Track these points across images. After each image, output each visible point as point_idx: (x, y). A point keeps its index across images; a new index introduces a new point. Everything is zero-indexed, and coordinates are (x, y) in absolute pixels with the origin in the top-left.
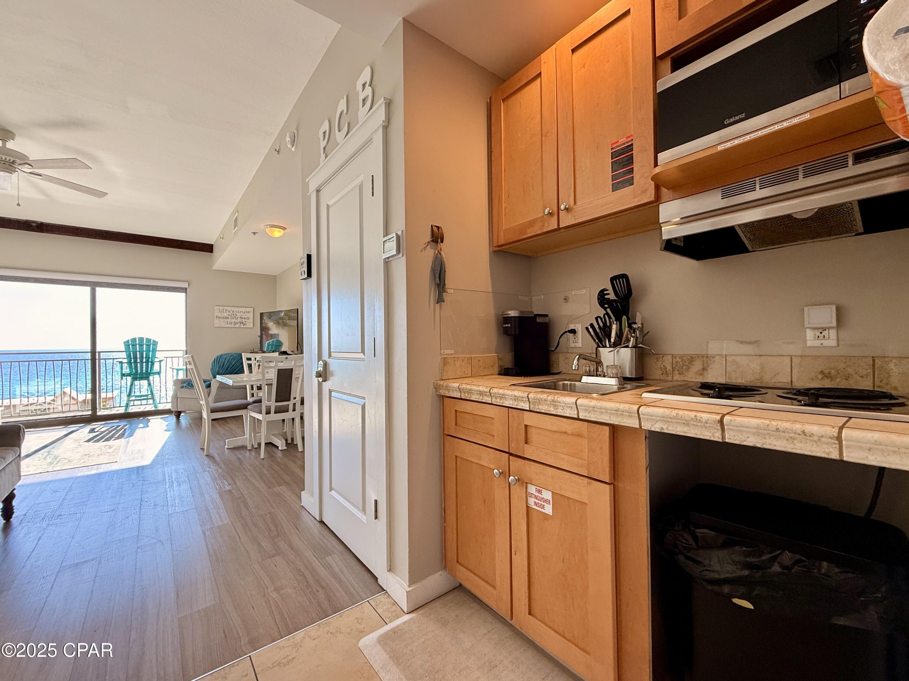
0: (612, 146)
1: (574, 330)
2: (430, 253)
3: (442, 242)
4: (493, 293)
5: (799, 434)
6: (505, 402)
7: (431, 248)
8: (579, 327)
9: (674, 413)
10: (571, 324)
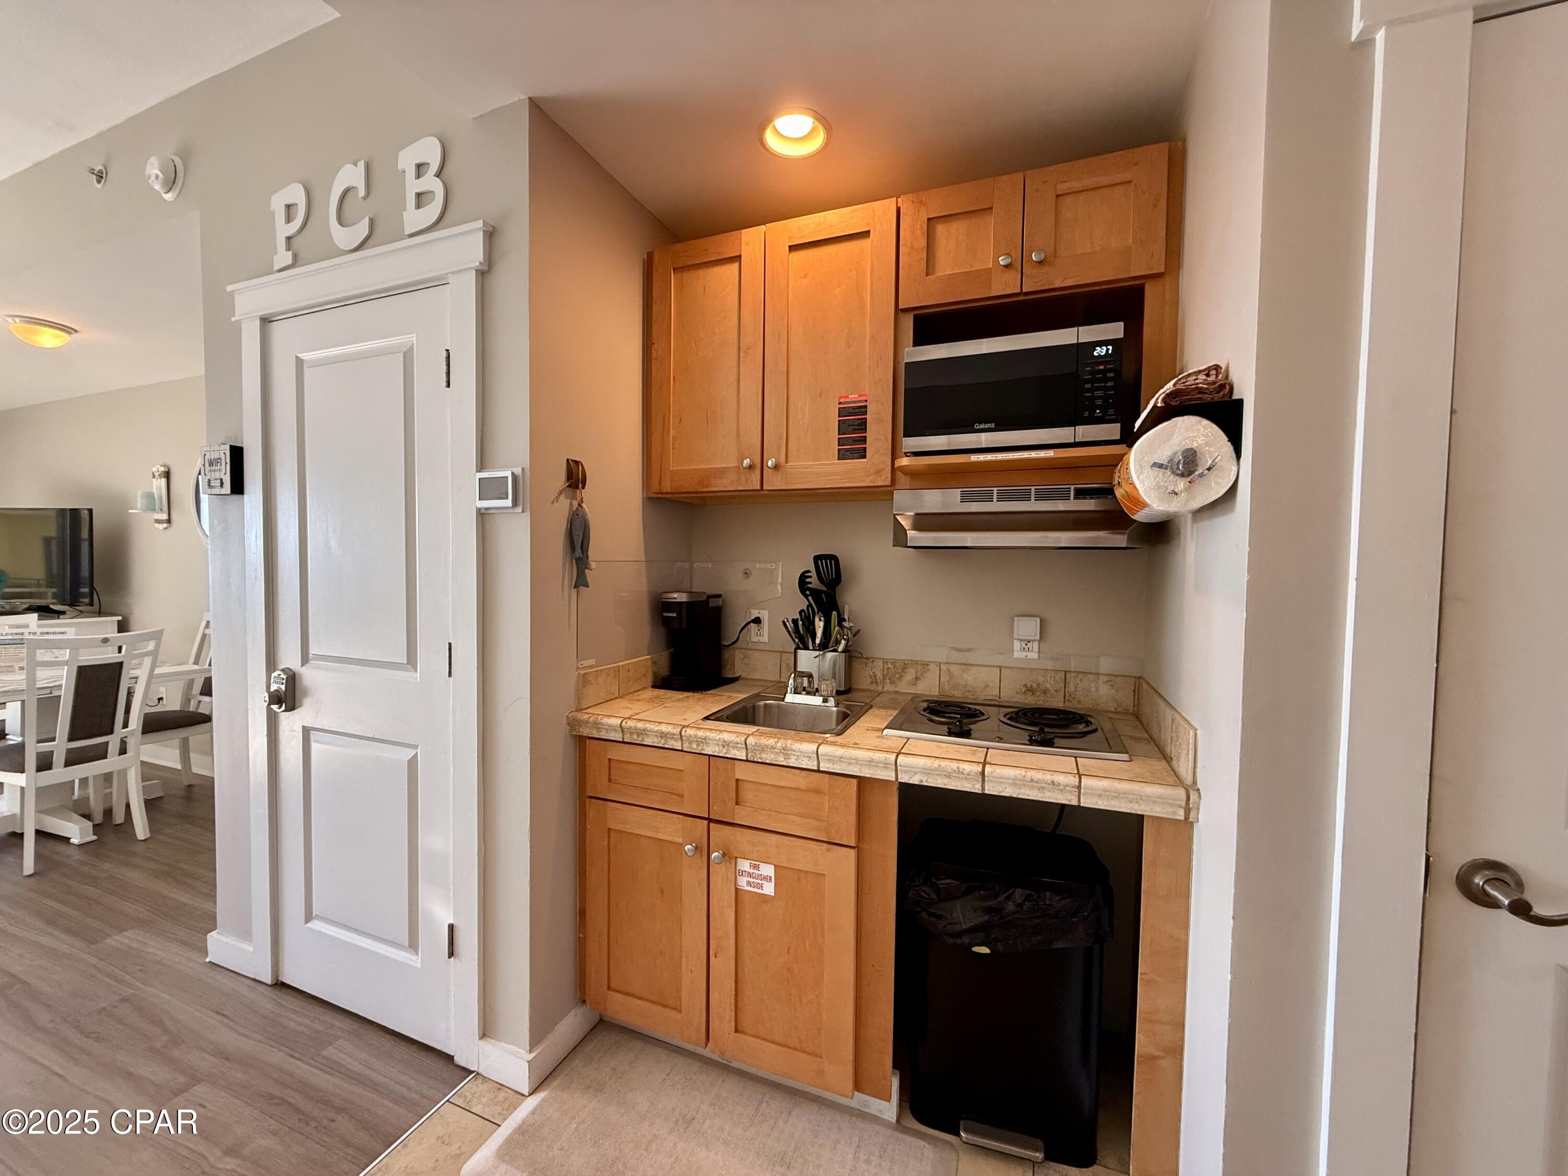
0: (839, 400)
1: (759, 618)
2: (564, 506)
3: (583, 488)
4: (646, 561)
5: (1049, 784)
6: (706, 749)
7: (566, 498)
8: (764, 615)
9: (936, 763)
10: (753, 609)
